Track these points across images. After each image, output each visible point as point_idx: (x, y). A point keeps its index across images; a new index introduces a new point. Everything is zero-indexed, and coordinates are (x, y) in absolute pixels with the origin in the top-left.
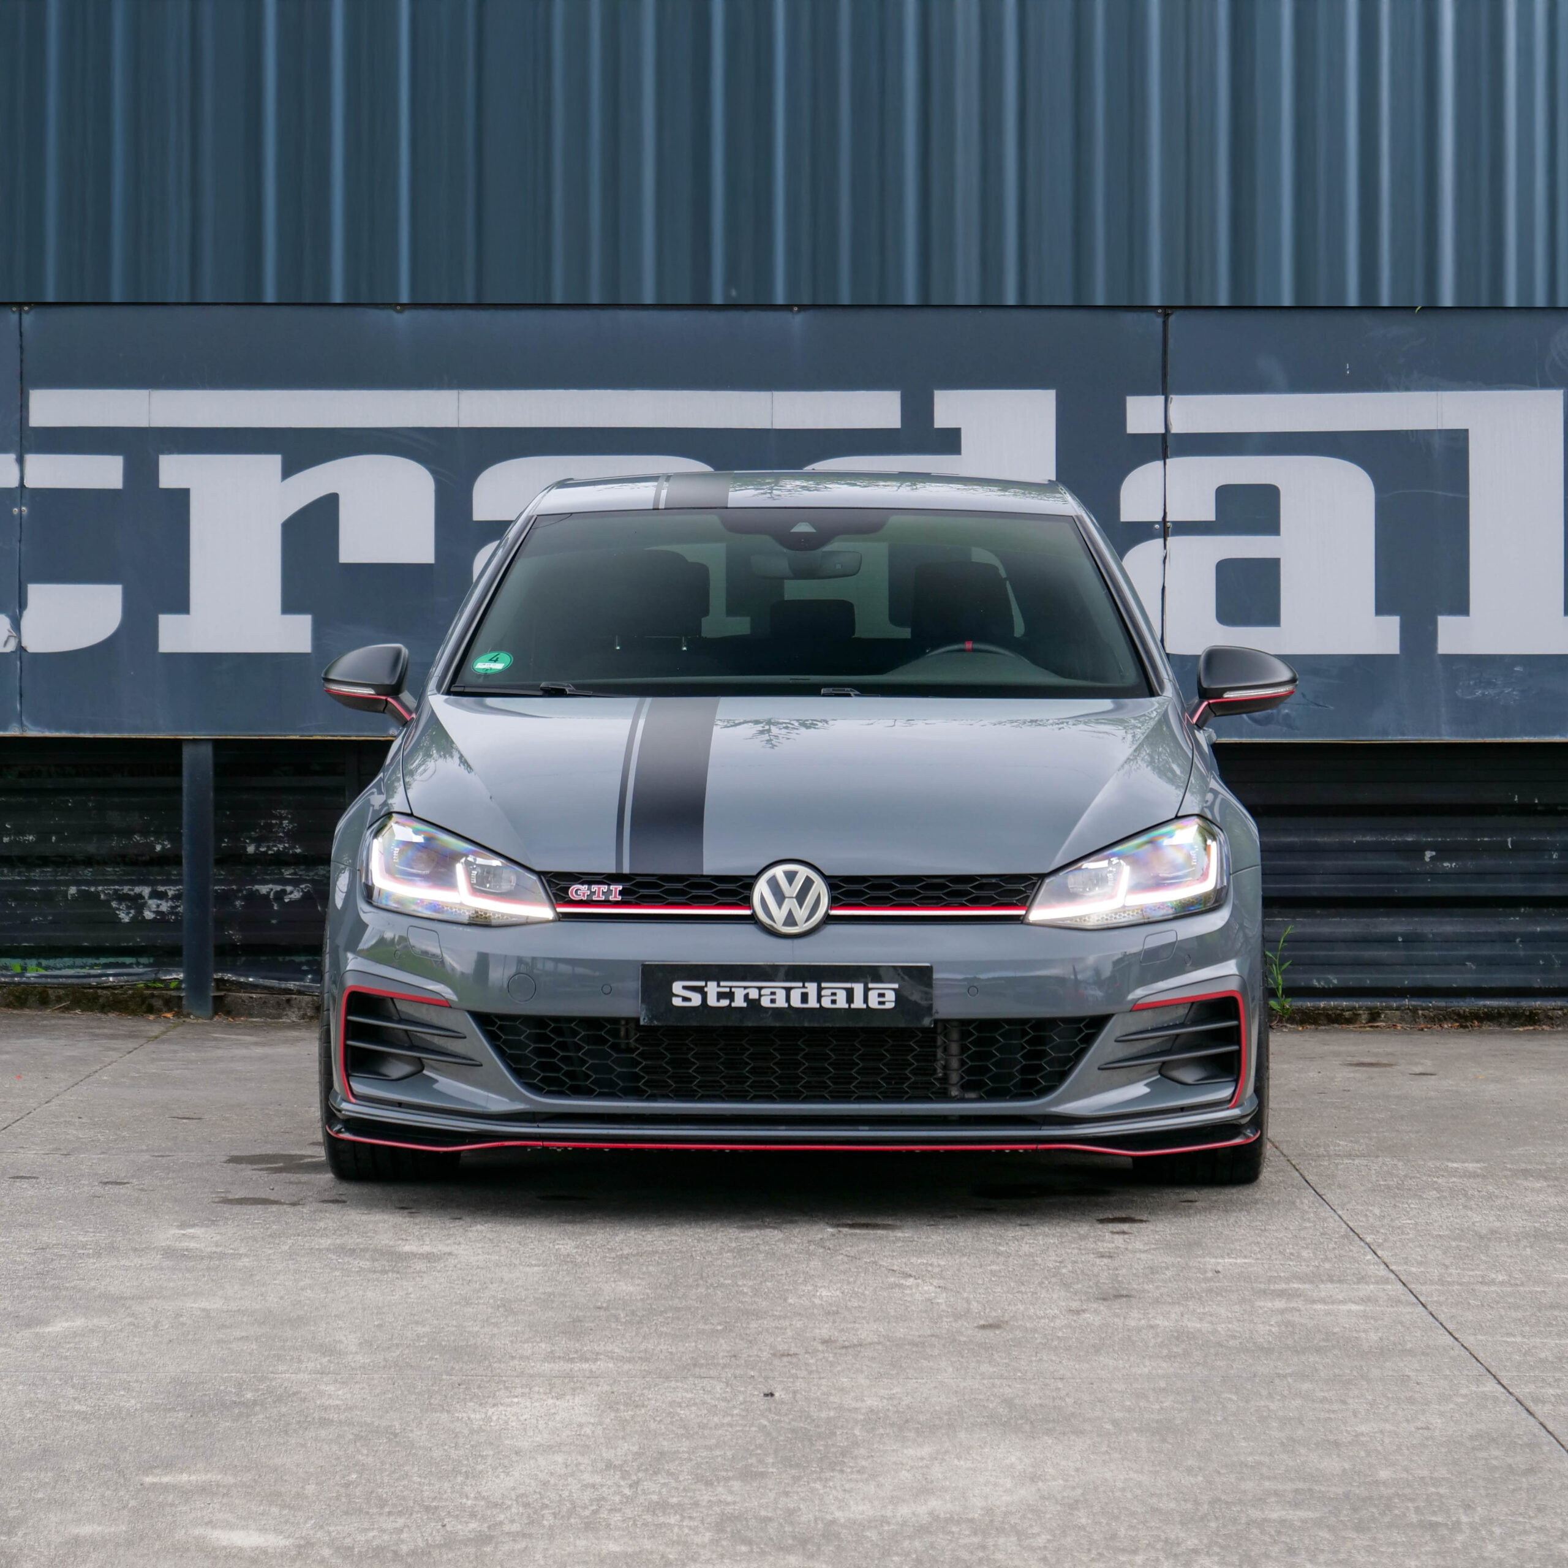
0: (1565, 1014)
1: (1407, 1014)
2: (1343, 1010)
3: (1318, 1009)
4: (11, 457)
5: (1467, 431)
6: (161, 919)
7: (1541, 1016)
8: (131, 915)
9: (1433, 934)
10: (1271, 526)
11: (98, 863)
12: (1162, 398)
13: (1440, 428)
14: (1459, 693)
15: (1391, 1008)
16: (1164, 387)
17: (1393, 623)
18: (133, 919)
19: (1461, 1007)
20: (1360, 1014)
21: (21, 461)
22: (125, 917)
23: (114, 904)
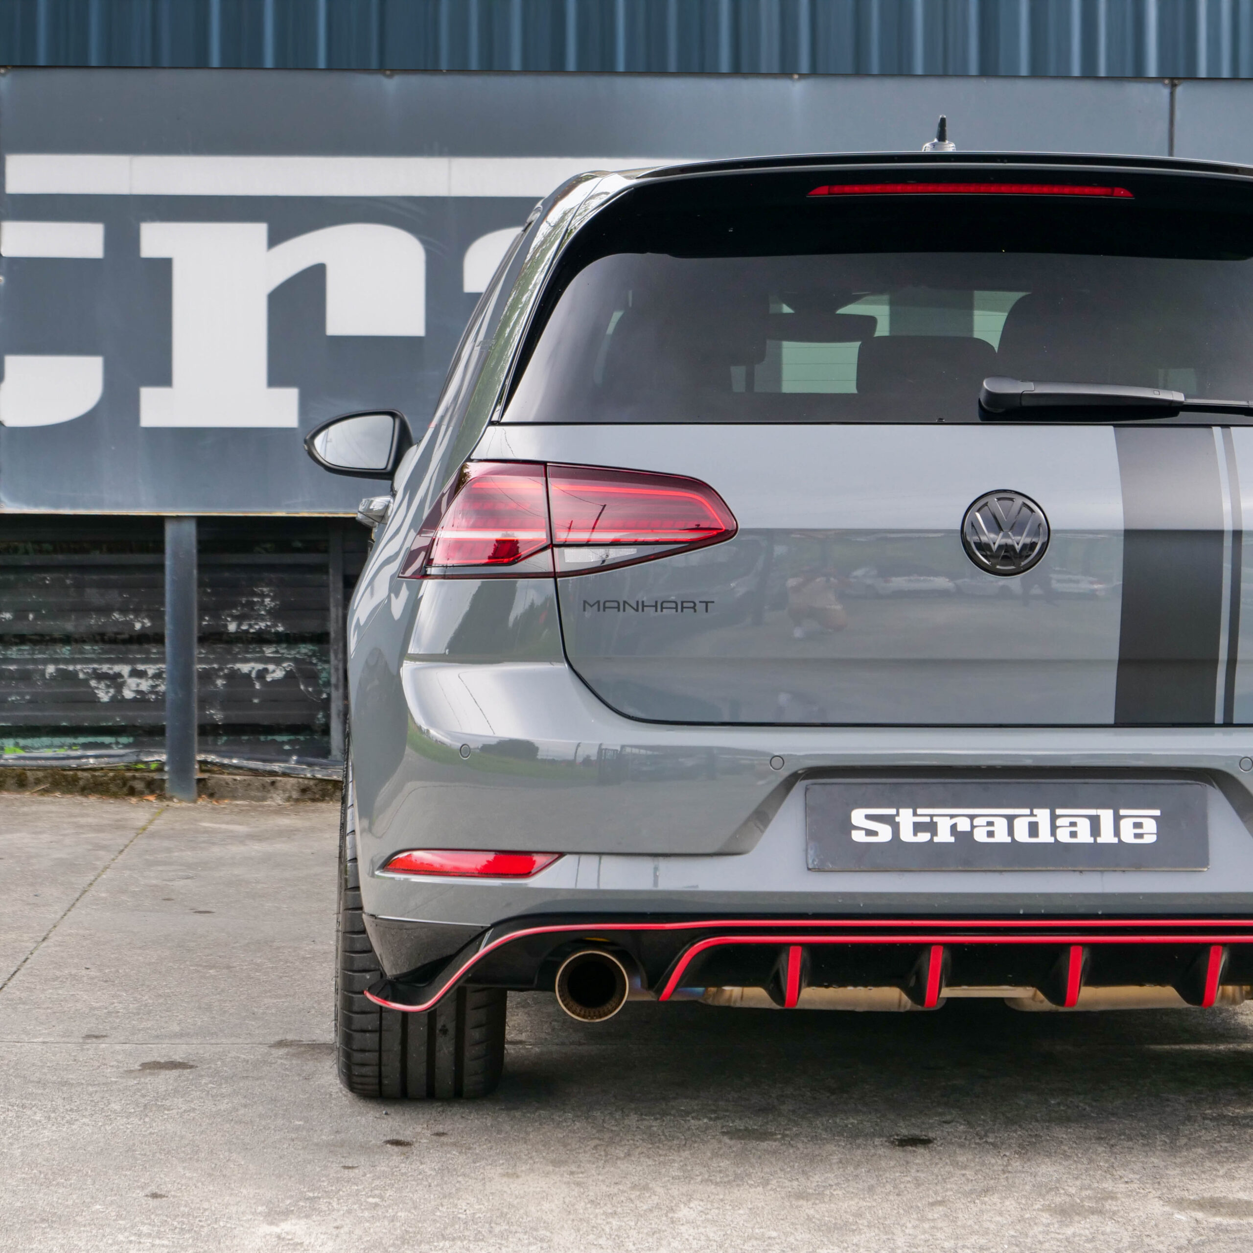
6: (141, 700)
8: (110, 695)
11: (77, 641)
18: (113, 699)
22: (104, 695)
23: (93, 683)
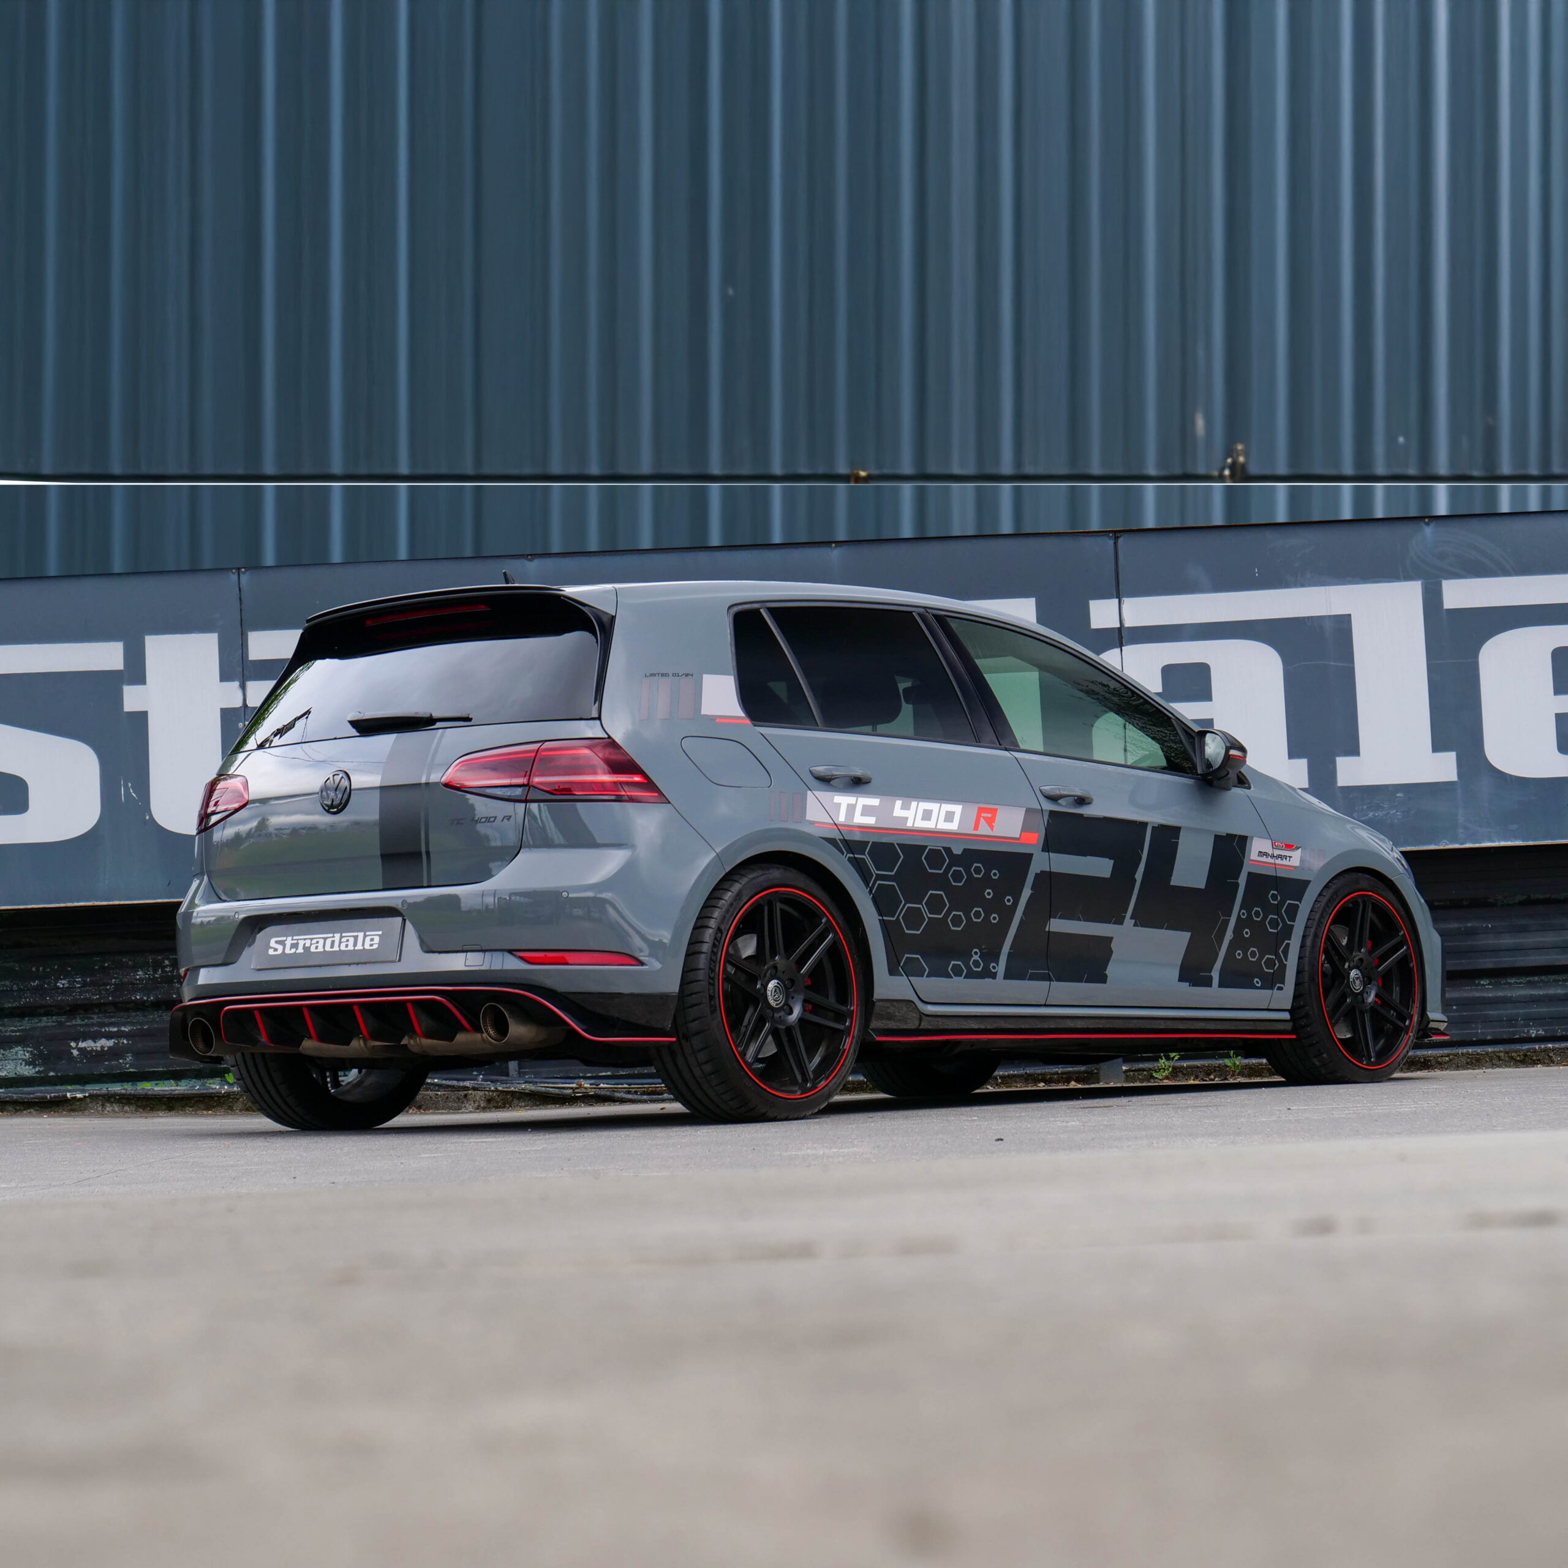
0: (1451, 1060)
4: (236, 684)
5: (1350, 615)
7: (1433, 1062)
10: (1204, 693)
12: (1117, 600)
13: (1329, 614)
16: (1118, 591)
17: (1301, 765)
21: (243, 687)
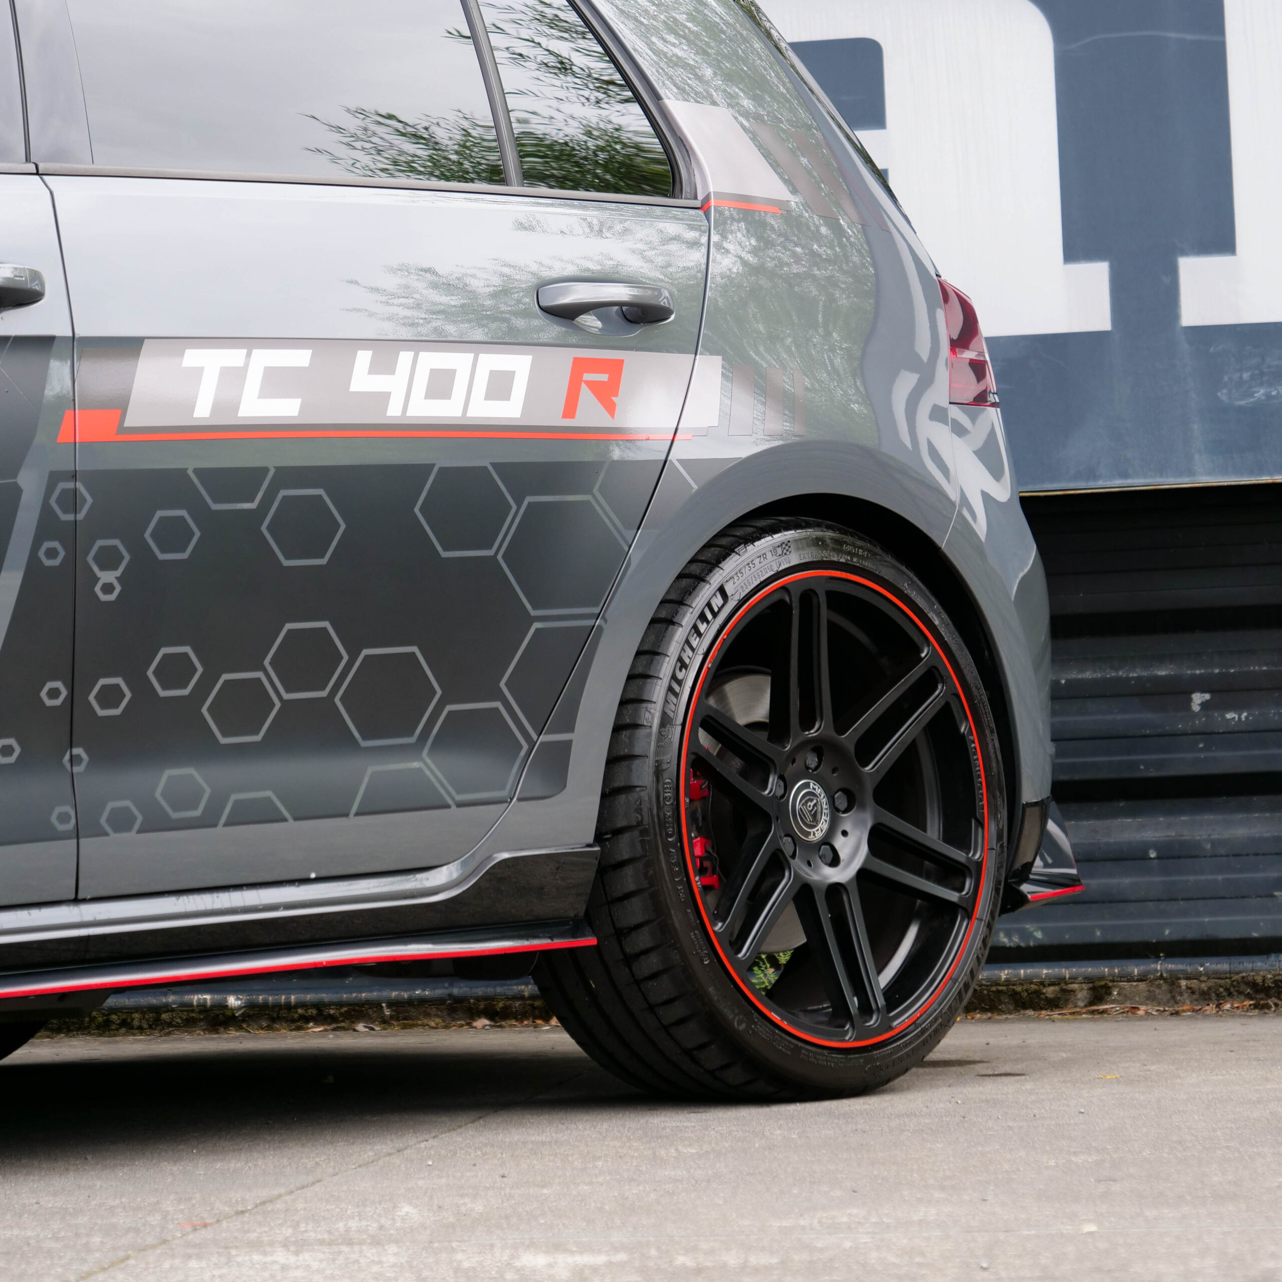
1: (1159, 986)
2: (1042, 984)
3: (997, 983)
9: (1213, 843)
10: (868, 111)
14: (1223, 395)
15: (1130, 979)
17: (1097, 276)
19: (1257, 972)
20: (1073, 991)
